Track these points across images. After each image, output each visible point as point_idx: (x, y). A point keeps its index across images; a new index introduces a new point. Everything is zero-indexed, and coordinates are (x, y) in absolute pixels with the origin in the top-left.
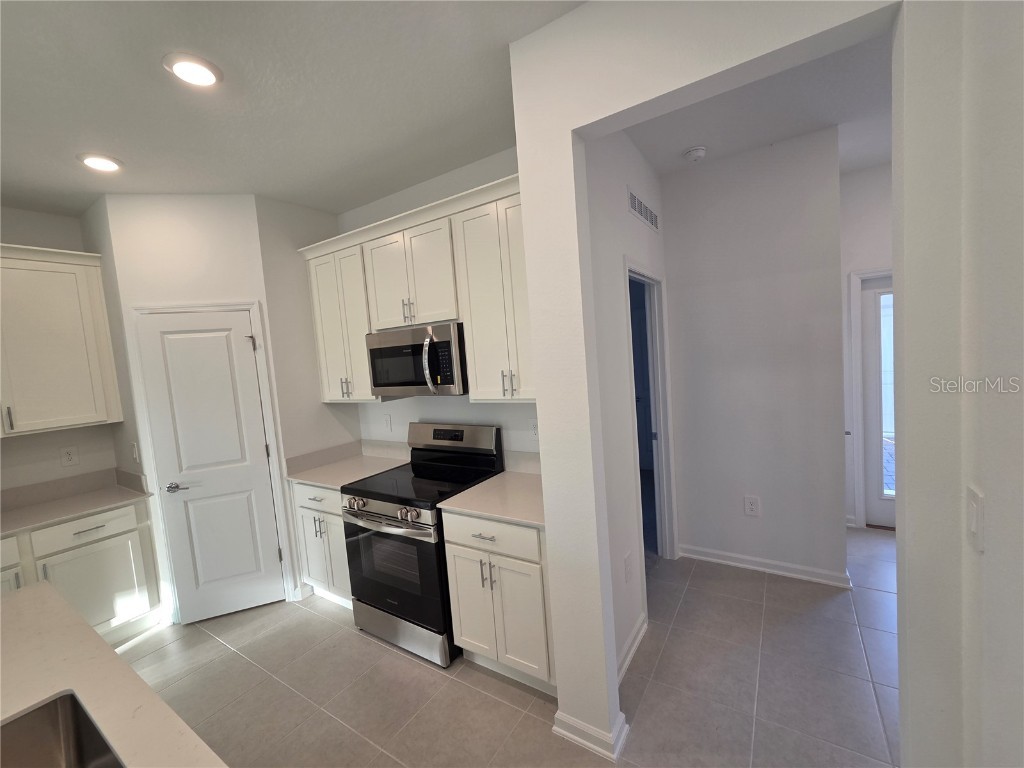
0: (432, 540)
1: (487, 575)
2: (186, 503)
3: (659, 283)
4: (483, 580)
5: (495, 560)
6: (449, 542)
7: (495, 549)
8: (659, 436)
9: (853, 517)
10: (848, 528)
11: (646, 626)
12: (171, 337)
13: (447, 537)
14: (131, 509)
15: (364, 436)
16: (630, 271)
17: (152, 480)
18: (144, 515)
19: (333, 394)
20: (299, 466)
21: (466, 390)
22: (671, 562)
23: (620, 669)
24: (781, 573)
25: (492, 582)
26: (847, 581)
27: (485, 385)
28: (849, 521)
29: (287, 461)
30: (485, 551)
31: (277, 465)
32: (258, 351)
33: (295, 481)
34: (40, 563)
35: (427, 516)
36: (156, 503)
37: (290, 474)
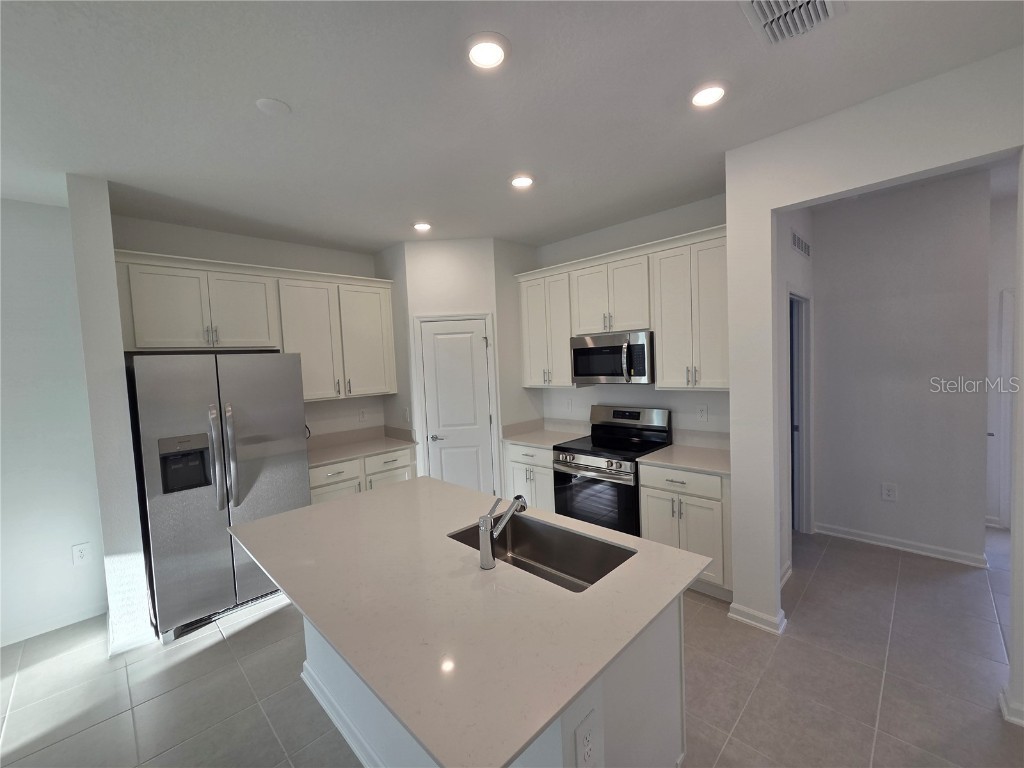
0: (632, 484)
1: (676, 509)
2: (441, 449)
3: (807, 300)
4: (673, 512)
5: (684, 499)
6: (643, 486)
7: (684, 491)
8: (800, 428)
9: (997, 518)
10: (987, 527)
11: (790, 572)
12: (439, 337)
13: (642, 481)
14: (408, 451)
15: (546, 416)
16: (791, 294)
17: (419, 434)
18: (414, 457)
19: (534, 380)
20: (512, 432)
21: (653, 379)
22: (807, 535)
23: (781, 580)
24: (915, 551)
25: (680, 514)
26: (985, 562)
27: (670, 376)
28: (991, 521)
29: (503, 427)
30: (673, 492)
31: (497, 430)
32: (489, 348)
33: (510, 442)
34: (369, 478)
35: (627, 466)
36: (420, 449)
37: (504, 437)
